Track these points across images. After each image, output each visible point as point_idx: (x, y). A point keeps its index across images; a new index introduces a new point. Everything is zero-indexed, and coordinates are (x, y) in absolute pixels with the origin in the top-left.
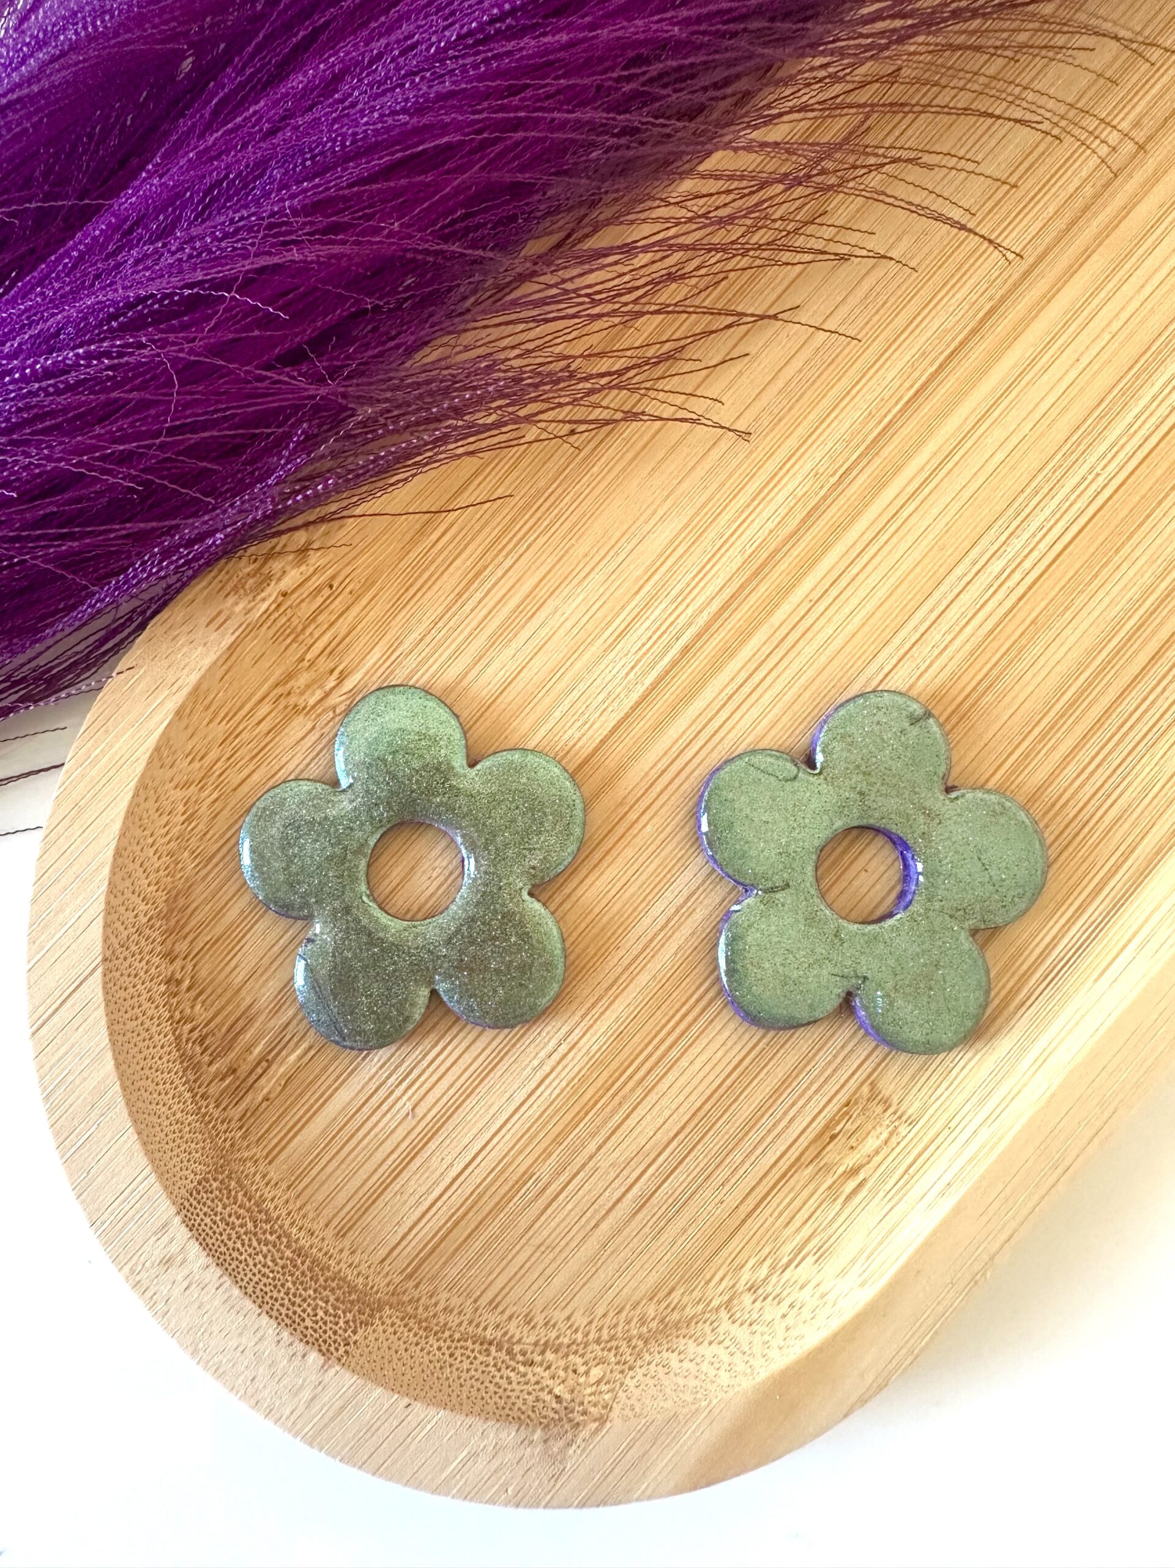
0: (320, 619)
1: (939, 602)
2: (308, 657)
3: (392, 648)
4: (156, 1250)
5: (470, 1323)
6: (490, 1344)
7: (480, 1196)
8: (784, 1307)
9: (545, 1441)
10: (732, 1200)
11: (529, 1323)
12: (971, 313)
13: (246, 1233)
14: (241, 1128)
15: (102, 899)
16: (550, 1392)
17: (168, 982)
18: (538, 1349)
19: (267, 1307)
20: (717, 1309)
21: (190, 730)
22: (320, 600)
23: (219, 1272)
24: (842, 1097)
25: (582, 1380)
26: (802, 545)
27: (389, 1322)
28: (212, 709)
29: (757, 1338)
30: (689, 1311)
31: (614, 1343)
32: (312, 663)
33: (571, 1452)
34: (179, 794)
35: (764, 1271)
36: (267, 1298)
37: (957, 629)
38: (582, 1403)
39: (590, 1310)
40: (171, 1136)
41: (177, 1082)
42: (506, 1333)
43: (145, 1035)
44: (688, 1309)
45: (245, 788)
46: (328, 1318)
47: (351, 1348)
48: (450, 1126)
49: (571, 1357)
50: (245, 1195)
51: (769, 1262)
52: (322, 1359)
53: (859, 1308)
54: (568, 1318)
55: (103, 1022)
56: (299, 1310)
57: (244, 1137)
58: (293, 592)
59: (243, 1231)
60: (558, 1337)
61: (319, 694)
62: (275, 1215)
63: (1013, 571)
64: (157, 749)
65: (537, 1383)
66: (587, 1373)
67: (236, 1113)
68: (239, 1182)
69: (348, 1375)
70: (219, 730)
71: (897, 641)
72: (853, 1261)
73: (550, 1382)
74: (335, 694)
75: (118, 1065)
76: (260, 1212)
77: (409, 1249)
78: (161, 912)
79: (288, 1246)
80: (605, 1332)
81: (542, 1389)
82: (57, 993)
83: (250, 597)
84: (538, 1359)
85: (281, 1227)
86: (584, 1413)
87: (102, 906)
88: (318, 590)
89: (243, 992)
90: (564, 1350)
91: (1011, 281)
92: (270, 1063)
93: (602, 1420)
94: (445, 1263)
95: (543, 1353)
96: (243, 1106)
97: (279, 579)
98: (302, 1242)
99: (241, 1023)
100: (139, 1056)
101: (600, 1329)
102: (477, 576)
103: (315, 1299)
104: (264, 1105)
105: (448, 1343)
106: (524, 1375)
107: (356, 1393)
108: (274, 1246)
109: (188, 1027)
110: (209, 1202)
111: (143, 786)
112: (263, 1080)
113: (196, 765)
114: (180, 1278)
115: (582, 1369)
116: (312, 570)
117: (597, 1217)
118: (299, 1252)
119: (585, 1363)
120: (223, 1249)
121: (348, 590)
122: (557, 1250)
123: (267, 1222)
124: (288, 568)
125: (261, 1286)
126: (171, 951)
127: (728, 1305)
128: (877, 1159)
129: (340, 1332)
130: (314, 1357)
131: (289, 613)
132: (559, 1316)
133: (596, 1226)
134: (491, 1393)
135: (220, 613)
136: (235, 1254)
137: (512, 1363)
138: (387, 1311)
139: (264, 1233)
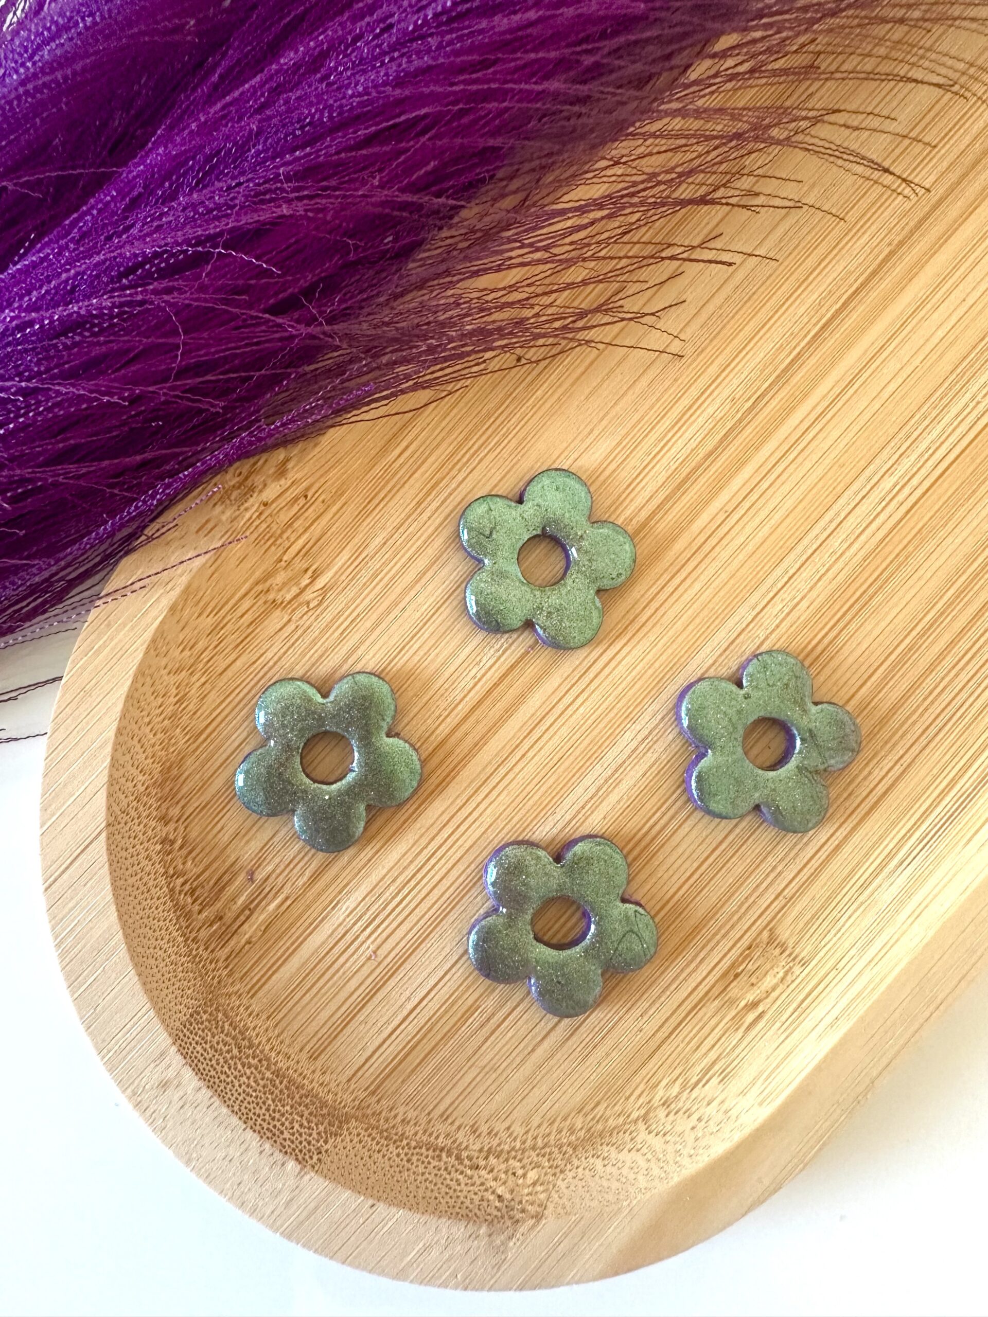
0: (296, 525)
1: (838, 514)
2: (285, 558)
3: (358, 551)
4: (153, 1076)
5: (425, 1132)
6: (442, 1150)
7: (434, 1025)
8: (693, 1120)
9: (490, 1236)
10: (649, 1029)
11: (475, 1132)
12: (872, 256)
13: (232, 1058)
14: (226, 967)
15: (106, 772)
16: (493, 1192)
17: (163, 842)
18: (483, 1154)
19: (251, 1123)
20: (636, 1121)
21: (182, 624)
22: (296, 508)
23: (210, 1093)
24: (746, 941)
25: (521, 1181)
26: (719, 463)
27: (355, 1132)
28: (202, 604)
29: (670, 1148)
30: (612, 1123)
31: (548, 1150)
32: (289, 564)
33: (511, 1244)
34: (173, 679)
35: (675, 1089)
36: (251, 1115)
37: (853, 537)
38: (520, 1202)
39: (527, 1122)
40: (167, 976)
41: (171, 928)
42: (454, 1142)
43: (142, 888)
44: (611, 1121)
45: (229, 673)
46: (302, 1130)
47: (323, 1156)
48: (407, 966)
49: (511, 1162)
50: (231, 1025)
51: (680, 1081)
52: (299, 1167)
53: (757, 1124)
54: (508, 1128)
55: (107, 880)
56: (278, 1124)
57: (230, 975)
58: (273, 502)
59: (228, 1056)
60: (499, 1145)
61: (295, 590)
62: (256, 1042)
63: (903, 487)
64: (154, 641)
65: (482, 1184)
66: (524, 1175)
67: (222, 954)
68: (225, 1015)
69: (321, 1180)
70: (208, 622)
71: (800, 548)
72: (753, 1083)
73: (493, 1184)
74: (308, 591)
75: (120, 917)
76: (243, 1039)
77: (371, 1070)
78: (155, 783)
79: (268, 1069)
80: (539, 1141)
81: (486, 1190)
82: (67, 854)
83: (235, 507)
84: (482, 1163)
85: (262, 1052)
86: (523, 1211)
87: (106, 779)
88: (295, 500)
89: (228, 850)
90: (504, 1156)
91: (907, 229)
92: (252, 912)
93: (538, 1217)
94: (403, 1082)
95: (486, 1158)
96: (227, 950)
97: (261, 491)
98: (280, 1065)
99: (226, 878)
100: (138, 907)
101: (535, 1138)
102: (433, 488)
103: (291, 1114)
104: (247, 947)
105: (406, 1150)
106: (471, 1178)
107: (329, 1195)
108: (256, 1069)
109: (181, 880)
110: (200, 1032)
111: (141, 673)
112: (246, 926)
113: (187, 653)
114: (176, 1098)
115: (520, 1172)
116: (289, 483)
117: (534, 1043)
118: (277, 1073)
119: (523, 1167)
120: (213, 1073)
121: (321, 499)
122: (499, 1071)
123: (249, 1048)
124: (269, 481)
125: (245, 1104)
126: (166, 814)
127: (645, 1118)
128: (774, 995)
129: (313, 1142)
130: (291, 1165)
131: (269, 520)
132: (500, 1127)
133: (533, 1050)
134: (443, 1194)
135: (207, 521)
136: (223, 1077)
137: (461, 1168)
138: (353, 1123)
139: (247, 1057)
